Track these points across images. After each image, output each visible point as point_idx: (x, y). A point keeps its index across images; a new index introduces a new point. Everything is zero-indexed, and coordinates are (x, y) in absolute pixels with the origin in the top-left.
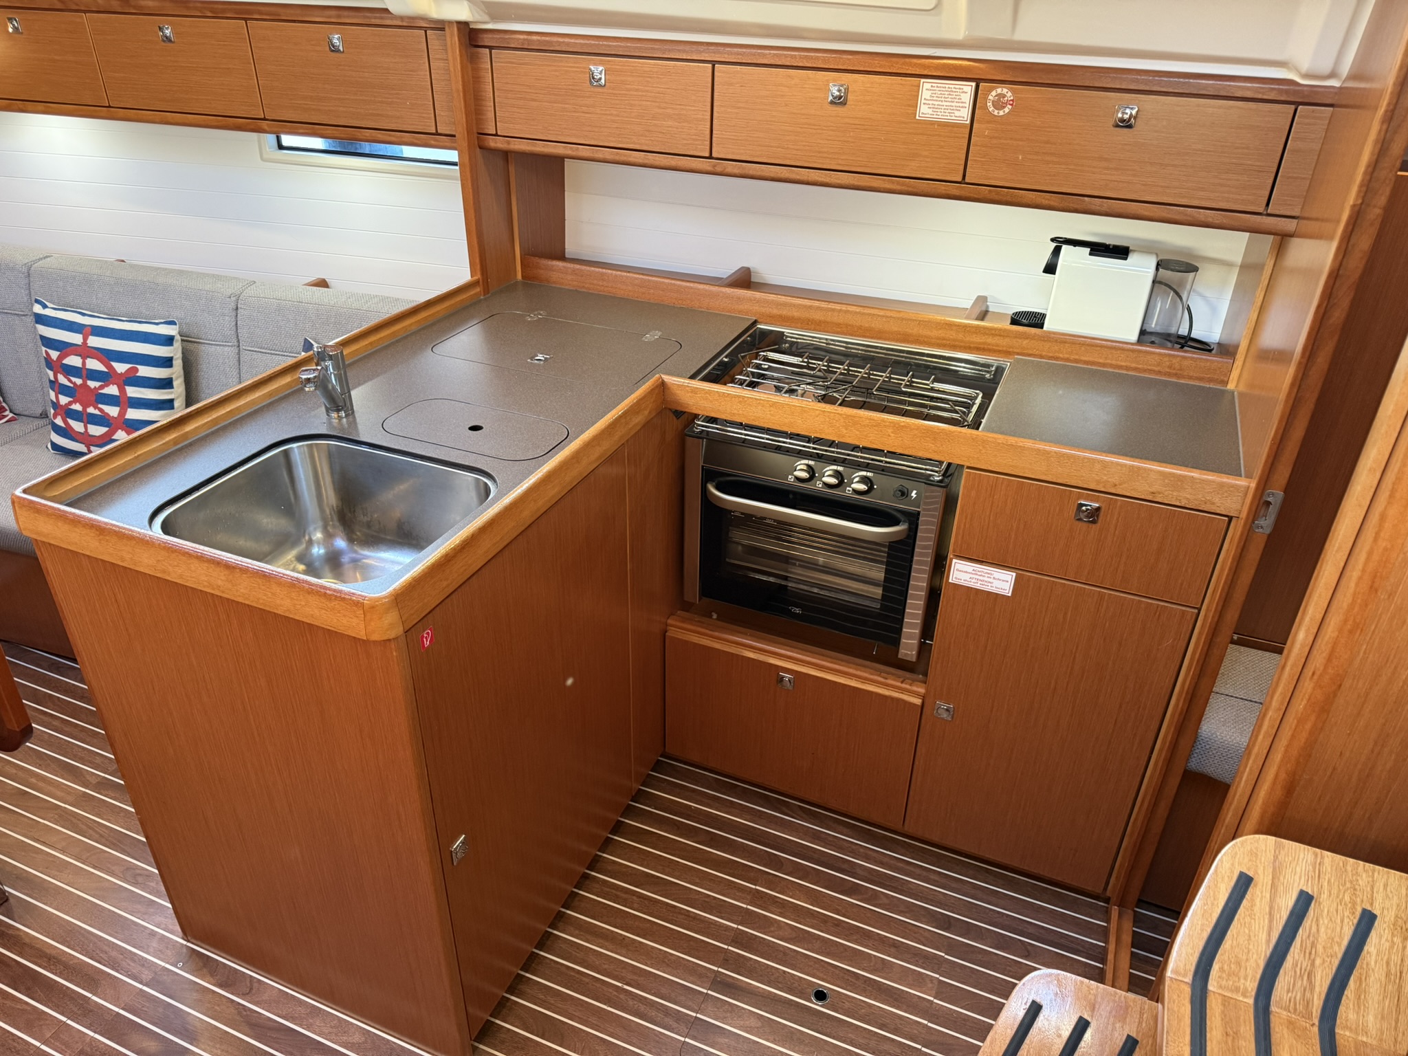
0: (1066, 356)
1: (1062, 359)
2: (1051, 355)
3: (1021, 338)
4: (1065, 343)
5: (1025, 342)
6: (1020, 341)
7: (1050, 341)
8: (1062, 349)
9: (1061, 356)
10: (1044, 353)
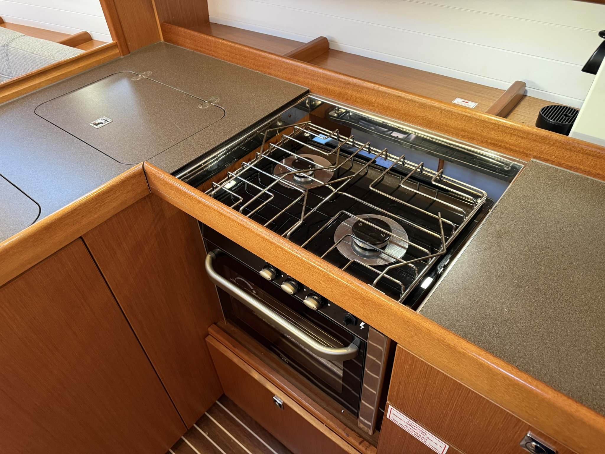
0: (587, 169)
1: (582, 171)
2: (571, 164)
3: (540, 142)
4: (589, 155)
5: (544, 147)
6: (539, 145)
7: (572, 151)
8: (584, 160)
9: (582, 167)
10: (563, 162)
